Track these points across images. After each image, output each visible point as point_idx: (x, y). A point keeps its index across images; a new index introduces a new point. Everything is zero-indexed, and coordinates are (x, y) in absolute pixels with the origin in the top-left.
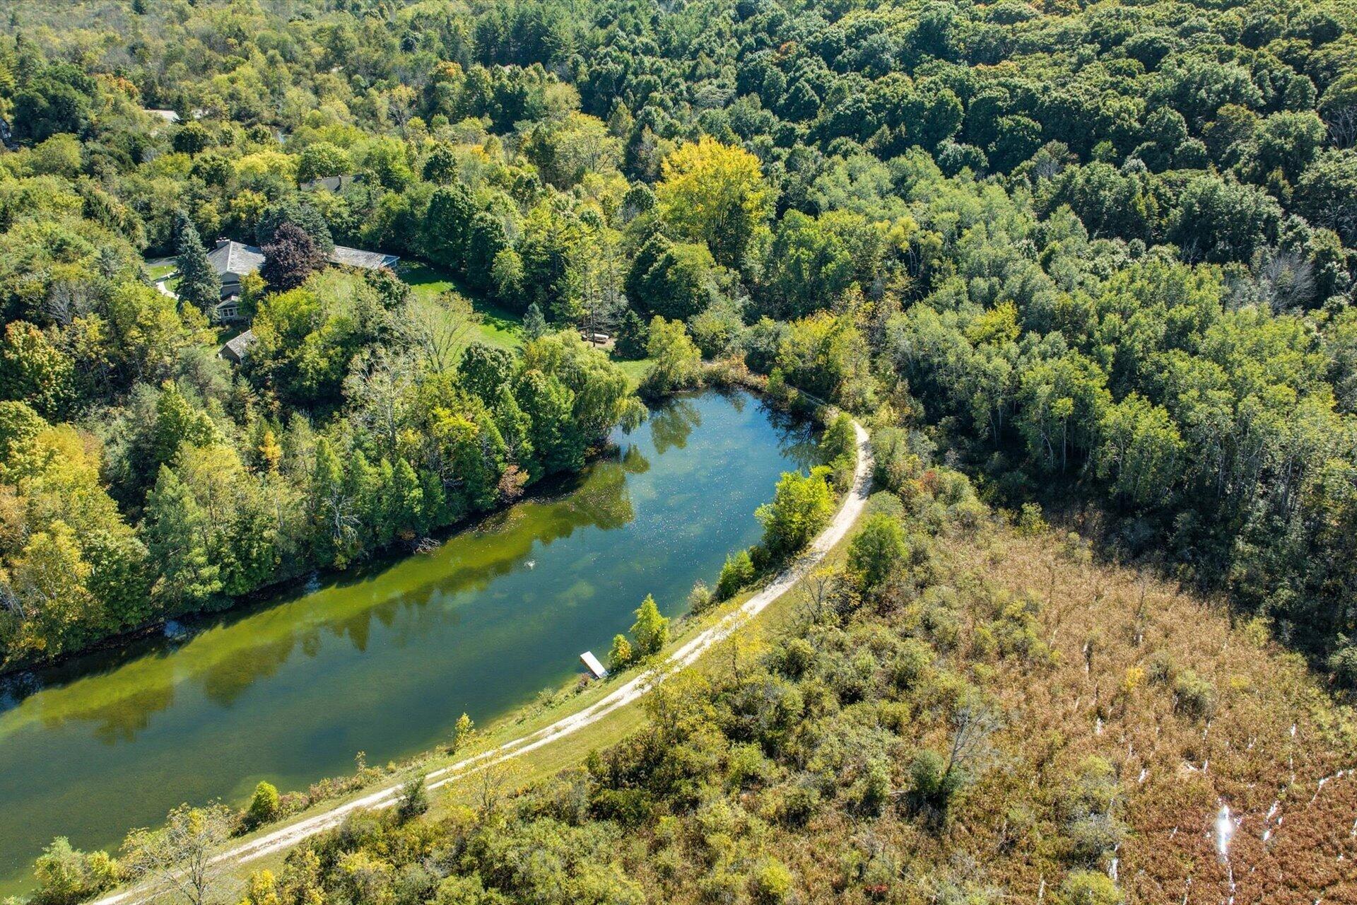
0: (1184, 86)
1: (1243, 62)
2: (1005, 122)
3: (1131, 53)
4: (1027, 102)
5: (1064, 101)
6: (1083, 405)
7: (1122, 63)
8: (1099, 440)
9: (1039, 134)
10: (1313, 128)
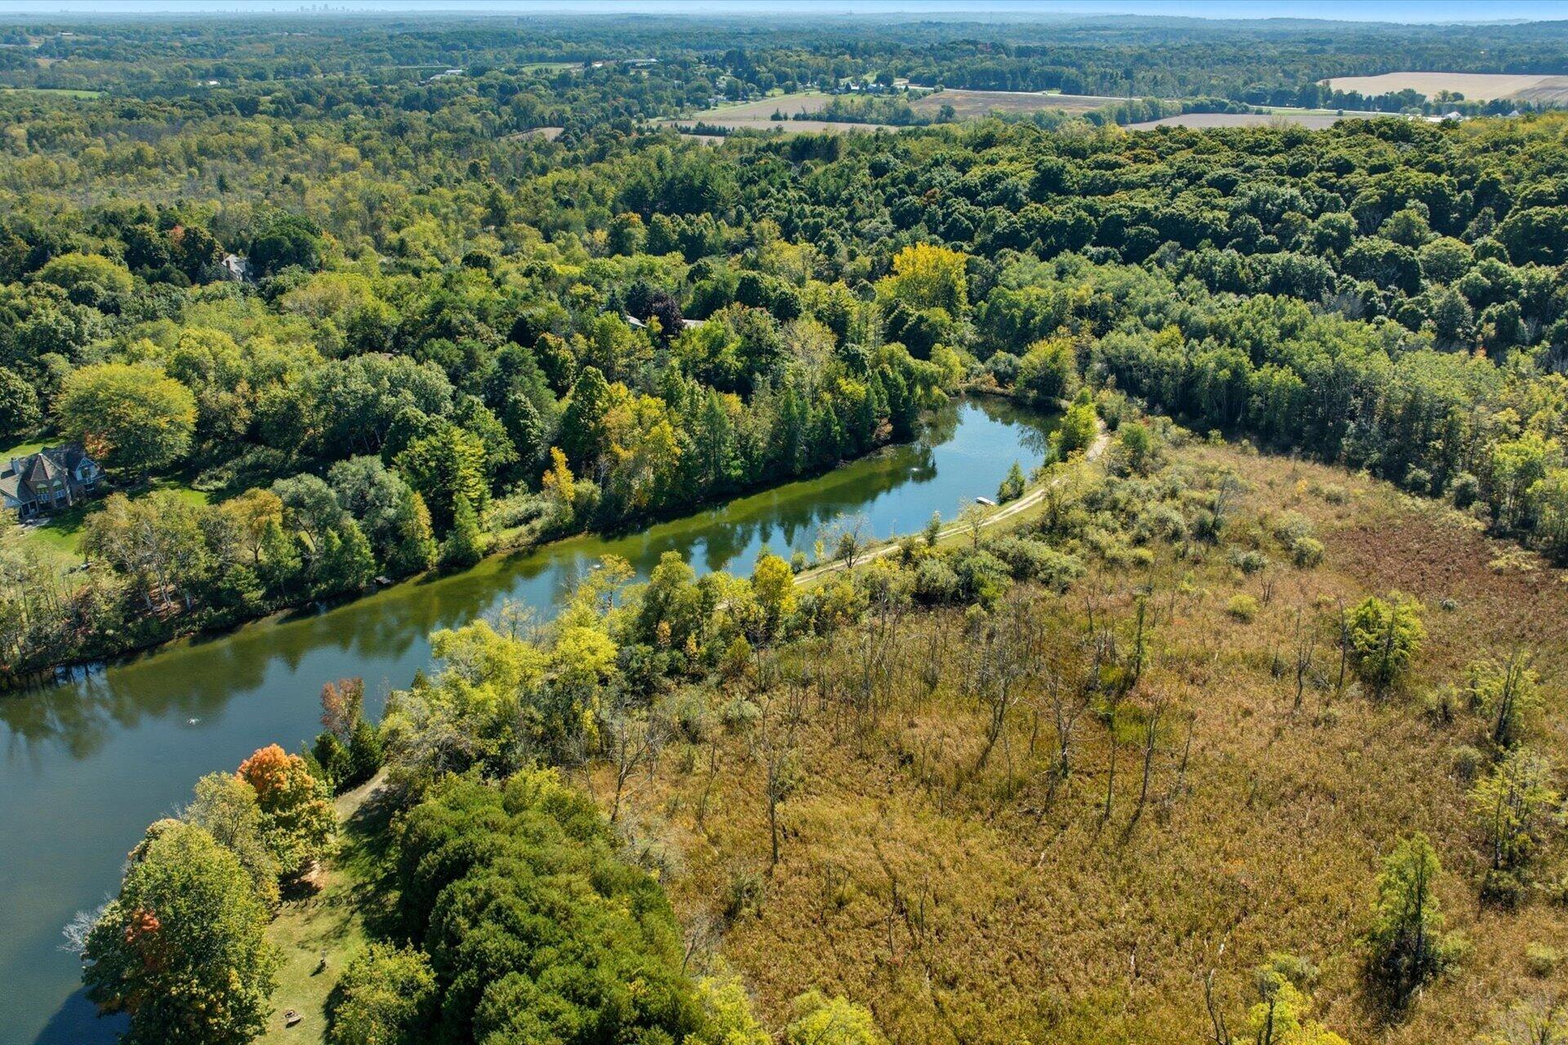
0: (1255, 202)
1: (1293, 186)
2: (1132, 231)
3: (1211, 184)
4: (1144, 216)
5: (1172, 215)
6: (1237, 373)
7: (1205, 190)
8: (1249, 394)
9: (1158, 238)
10: (1349, 223)
